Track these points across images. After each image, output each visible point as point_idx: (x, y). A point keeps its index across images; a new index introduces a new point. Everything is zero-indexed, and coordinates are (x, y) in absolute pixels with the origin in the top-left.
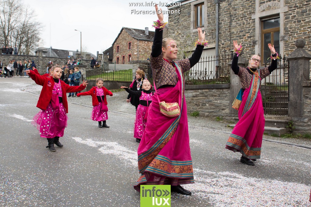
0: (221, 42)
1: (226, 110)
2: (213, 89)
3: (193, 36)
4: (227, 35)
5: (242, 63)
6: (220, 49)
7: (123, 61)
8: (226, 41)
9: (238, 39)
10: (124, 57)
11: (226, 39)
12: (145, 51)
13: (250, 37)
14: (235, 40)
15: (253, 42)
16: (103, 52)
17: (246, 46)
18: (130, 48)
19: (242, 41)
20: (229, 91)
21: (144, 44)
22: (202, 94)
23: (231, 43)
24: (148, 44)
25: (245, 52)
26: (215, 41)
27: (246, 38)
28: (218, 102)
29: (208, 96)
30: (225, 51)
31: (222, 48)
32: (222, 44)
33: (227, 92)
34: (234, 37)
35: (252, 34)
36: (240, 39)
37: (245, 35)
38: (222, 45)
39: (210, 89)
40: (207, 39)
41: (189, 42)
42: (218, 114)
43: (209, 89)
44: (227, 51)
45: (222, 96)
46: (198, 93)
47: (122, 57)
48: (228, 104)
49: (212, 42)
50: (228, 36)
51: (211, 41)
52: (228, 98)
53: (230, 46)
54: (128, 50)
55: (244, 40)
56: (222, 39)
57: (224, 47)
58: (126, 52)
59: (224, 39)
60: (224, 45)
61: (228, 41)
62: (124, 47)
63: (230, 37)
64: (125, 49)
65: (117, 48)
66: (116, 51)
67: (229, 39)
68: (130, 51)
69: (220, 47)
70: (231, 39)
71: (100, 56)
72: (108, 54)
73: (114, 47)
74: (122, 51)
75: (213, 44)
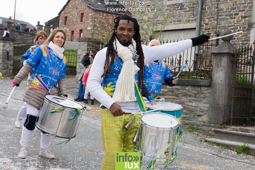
0: (205, 21)
1: (203, 117)
2: (187, 86)
3: (166, 10)
4: (214, 12)
5: (231, 52)
6: (203, 31)
7: (72, 37)
8: (211, 21)
9: (228, 19)
10: (73, 32)
11: (212, 18)
12: (102, 26)
13: (245, 17)
14: (223, 19)
15: (248, 24)
16: (46, 23)
17: (239, 29)
18: (81, 21)
19: (234, 21)
20: (210, 91)
21: (101, 16)
22: (172, 91)
23: (218, 23)
24: (107, 17)
25: (236, 38)
26: (196, 19)
27: (239, 17)
28: (194, 104)
29: (180, 95)
30: (209, 34)
31: (206, 29)
32: (205, 24)
33: (206, 92)
34: (223, 15)
35: (248, 13)
36: (231, 18)
37: (238, 14)
39: (183, 85)
40: (186, 16)
41: (160, 18)
42: (192, 122)
43: (181, 85)
44: (212, 35)
45: (199, 97)
46: (166, 90)
47: (71, 32)
48: (206, 109)
49: (192, 21)
50: (215, 14)
51: (191, 19)
52: (207, 100)
53: (216, 27)
54: (80, 24)
55: (236, 20)
56: (206, 17)
57: (207, 28)
58: (76, 26)
59: (209, 17)
60: (207, 26)
61: (214, 20)
62: (74, 19)
63: (217, 15)
64: (76, 21)
65: (64, 19)
66: (63, 23)
67: (216, 17)
68: (81, 25)
69: (202, 27)
70: (218, 18)
71: (40, 27)
72: (51, 26)
73: (60, 18)
74: (71, 24)
75: (193, 23)
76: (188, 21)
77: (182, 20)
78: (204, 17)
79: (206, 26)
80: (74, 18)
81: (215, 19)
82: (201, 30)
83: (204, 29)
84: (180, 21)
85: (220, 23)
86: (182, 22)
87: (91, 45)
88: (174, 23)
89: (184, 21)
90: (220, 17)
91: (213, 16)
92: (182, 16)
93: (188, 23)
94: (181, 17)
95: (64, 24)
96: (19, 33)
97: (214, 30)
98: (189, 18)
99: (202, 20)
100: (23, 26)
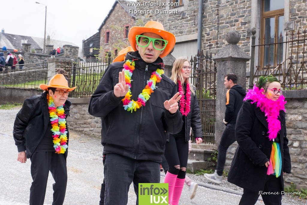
0: (206, 30)
3: (168, 20)
4: (214, 19)
6: (205, 42)
8: (212, 30)
9: (229, 27)
10: (116, 51)
11: (213, 26)
13: (245, 23)
14: (224, 28)
15: (247, 32)
18: (126, 36)
19: (234, 29)
23: (219, 32)
26: (197, 29)
27: (239, 24)
30: (211, 45)
31: (207, 40)
32: (206, 34)
34: (223, 23)
35: (247, 19)
36: (232, 26)
37: (238, 21)
38: (206, 36)
40: (187, 26)
44: (213, 46)
47: (114, 51)
49: (193, 31)
50: (216, 21)
51: (193, 29)
53: (217, 37)
54: (124, 40)
55: (236, 28)
56: (207, 26)
57: (209, 39)
58: (120, 43)
59: (210, 25)
60: (209, 36)
61: (214, 29)
62: (117, 35)
63: (217, 23)
64: (119, 37)
65: (106, 36)
66: (105, 40)
67: (217, 26)
68: (126, 41)
69: (203, 38)
70: (218, 26)
71: (68, 48)
72: (91, 45)
73: (101, 34)
74: (114, 41)
75: (195, 33)
76: (190, 32)
77: (184, 30)
78: (205, 26)
79: (207, 36)
80: (118, 33)
81: (216, 27)
82: (203, 41)
83: (205, 40)
84: (181, 33)
85: (221, 33)
86: (184, 34)
87: (60, 66)
88: (176, 35)
89: (186, 32)
90: (220, 25)
91: (214, 25)
92: (184, 26)
93: (189, 34)
94: (183, 28)
95: (105, 42)
96: (39, 57)
97: (215, 40)
98: (191, 28)
99: (203, 30)
100: (49, 47)
